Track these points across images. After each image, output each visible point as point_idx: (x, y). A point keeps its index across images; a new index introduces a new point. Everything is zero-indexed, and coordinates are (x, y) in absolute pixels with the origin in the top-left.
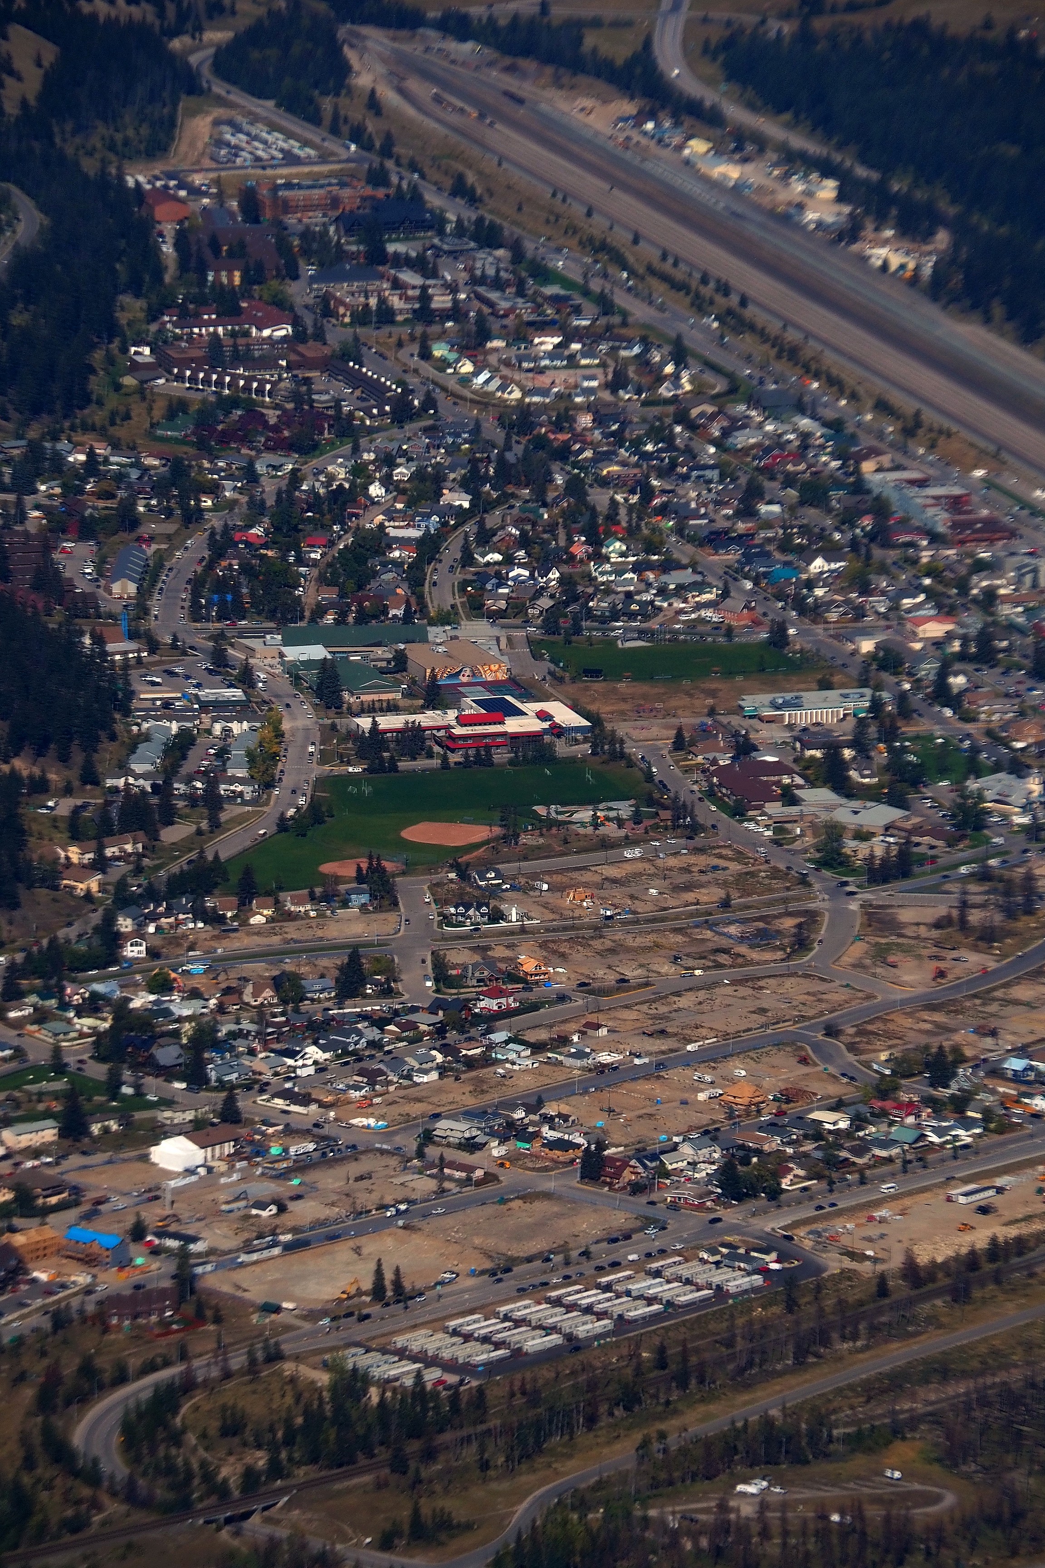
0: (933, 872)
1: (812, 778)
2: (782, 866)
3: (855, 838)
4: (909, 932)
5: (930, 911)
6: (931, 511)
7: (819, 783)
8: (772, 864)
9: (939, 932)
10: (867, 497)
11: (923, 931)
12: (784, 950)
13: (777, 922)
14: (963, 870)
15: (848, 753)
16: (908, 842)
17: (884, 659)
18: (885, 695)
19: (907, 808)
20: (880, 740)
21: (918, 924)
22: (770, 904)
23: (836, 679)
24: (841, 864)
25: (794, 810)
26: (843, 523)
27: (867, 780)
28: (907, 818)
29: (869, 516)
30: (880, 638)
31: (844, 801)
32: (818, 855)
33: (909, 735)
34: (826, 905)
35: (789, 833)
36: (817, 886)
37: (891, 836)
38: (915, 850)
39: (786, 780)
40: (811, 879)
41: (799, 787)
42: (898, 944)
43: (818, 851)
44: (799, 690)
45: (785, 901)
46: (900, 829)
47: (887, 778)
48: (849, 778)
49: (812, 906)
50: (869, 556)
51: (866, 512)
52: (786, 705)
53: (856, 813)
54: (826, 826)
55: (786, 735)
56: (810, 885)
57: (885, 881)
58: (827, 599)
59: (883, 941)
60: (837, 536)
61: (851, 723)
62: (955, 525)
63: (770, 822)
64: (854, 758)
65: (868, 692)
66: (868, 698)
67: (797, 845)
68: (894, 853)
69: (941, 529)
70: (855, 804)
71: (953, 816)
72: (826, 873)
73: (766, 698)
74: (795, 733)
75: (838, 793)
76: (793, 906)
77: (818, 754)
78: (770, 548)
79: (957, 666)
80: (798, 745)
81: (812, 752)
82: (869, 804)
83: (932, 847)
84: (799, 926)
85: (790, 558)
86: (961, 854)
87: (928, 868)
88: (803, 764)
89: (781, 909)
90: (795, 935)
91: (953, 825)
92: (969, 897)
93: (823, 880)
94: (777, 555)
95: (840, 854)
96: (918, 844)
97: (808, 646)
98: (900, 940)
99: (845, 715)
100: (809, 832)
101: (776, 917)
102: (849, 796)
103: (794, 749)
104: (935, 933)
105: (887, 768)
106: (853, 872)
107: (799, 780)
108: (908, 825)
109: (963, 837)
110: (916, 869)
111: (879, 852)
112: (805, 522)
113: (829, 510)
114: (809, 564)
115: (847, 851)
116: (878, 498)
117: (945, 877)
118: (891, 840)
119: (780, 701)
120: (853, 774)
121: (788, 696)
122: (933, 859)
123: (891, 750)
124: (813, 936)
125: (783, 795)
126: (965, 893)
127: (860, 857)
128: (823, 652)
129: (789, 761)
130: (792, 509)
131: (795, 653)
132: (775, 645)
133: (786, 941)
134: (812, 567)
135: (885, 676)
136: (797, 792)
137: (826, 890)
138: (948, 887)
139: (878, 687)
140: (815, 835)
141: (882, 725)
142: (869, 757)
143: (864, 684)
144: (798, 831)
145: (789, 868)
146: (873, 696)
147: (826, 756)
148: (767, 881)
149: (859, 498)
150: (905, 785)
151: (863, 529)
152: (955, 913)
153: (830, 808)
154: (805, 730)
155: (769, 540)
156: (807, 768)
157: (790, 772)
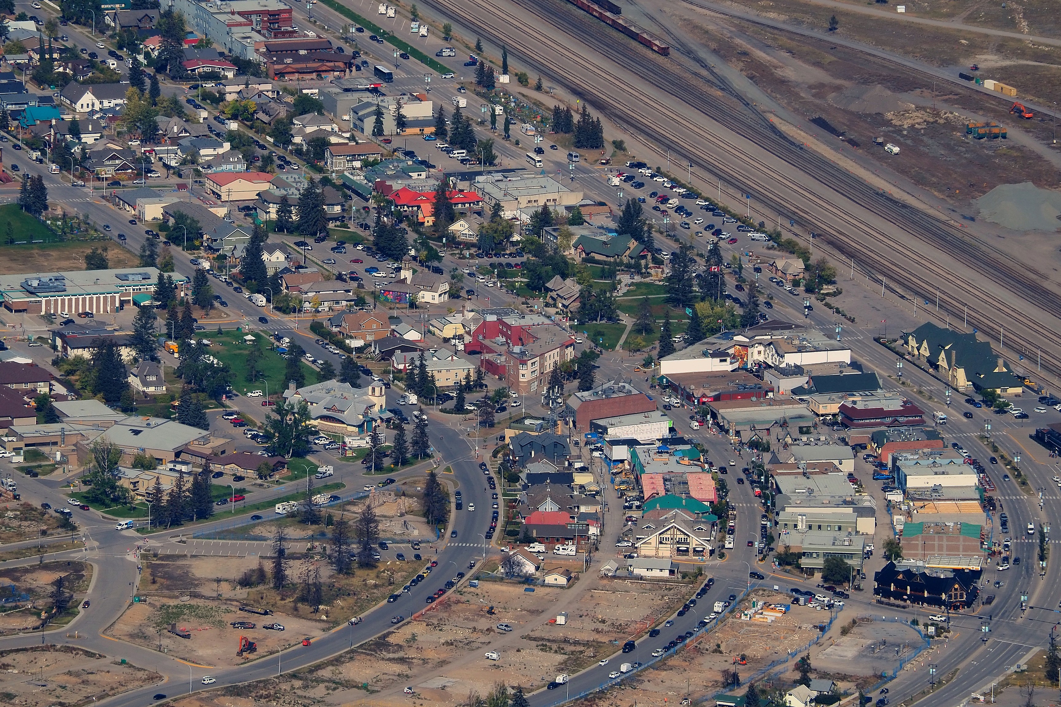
0: (238, 512)
1: (78, 385)
2: (37, 503)
3: (134, 466)
4: (205, 590)
5: (234, 562)
6: (238, 33)
7: (87, 393)
8: (23, 500)
9: (246, 590)
10: (152, 13)
11: (225, 590)
12: (39, 615)
13: (28, 577)
14: (280, 508)
15: (126, 354)
16: (206, 471)
17: (177, 228)
18: (177, 276)
19: (205, 427)
20: (169, 337)
21: (218, 581)
22: (19, 553)
23: (111, 255)
24: (116, 500)
25: (54, 428)
26: (120, 48)
27: (151, 389)
28: (206, 440)
29: (157, 38)
30: (172, 199)
31: (120, 416)
32: (85, 489)
33: (208, 329)
34: (96, 554)
35: (47, 458)
36: (83, 530)
37: (184, 463)
38: (215, 482)
39: (43, 389)
40: (74, 520)
41: (59, 398)
42: (191, 607)
43: (85, 482)
44: (59, 269)
45: (40, 549)
46: (194, 454)
47: (179, 386)
48: (128, 385)
49: (76, 556)
50: (155, 91)
51: (152, 33)
52: (44, 288)
53: (136, 432)
54: (95, 450)
55: (44, 329)
56: (74, 528)
57: (176, 522)
58: (100, 148)
59: (172, 602)
60: (112, 63)
61: (131, 312)
62: (270, 51)
63: (21, 444)
64: (135, 360)
65: (154, 272)
66: (155, 280)
67: (57, 475)
68: (189, 485)
69: (252, 56)
70: (136, 421)
71: (268, 437)
72: (96, 512)
73: (16, 279)
74: (56, 327)
75: (111, 406)
76: (50, 557)
77: (86, 354)
78: (23, 78)
79: (273, 239)
80: (59, 342)
81: (79, 352)
82: (154, 421)
83: (239, 478)
84: (59, 583)
85: (49, 92)
86: (276, 488)
87: (232, 505)
88: (66, 367)
89: (34, 560)
90: (52, 595)
91: (267, 450)
92: (286, 545)
93: (91, 520)
94: (32, 89)
95: (113, 487)
96: (219, 474)
97: (73, 211)
98: (194, 602)
99: (122, 303)
100: (73, 458)
101: (26, 571)
102: (128, 410)
103: (54, 347)
104: (242, 593)
105: (179, 373)
106: (131, 511)
107: (60, 389)
108: (207, 449)
109: (282, 465)
110: (217, 508)
111: (168, 484)
112: (69, 44)
113: (102, 29)
114: (74, 101)
115: (124, 483)
116: (168, 14)
117: (258, 517)
118: (184, 468)
119: (35, 283)
120: (134, 382)
121: (46, 277)
122: (240, 494)
123: (185, 349)
124: (76, 596)
125: (38, 409)
126: (281, 539)
127: (142, 490)
128: (92, 219)
129: (46, 364)
130: (51, 26)
131: (55, 219)
132: (28, 208)
133: (40, 603)
134: (78, 106)
135: (177, 251)
136: (56, 404)
137: (95, 535)
138: (259, 531)
139: (168, 266)
140: (81, 461)
141: (173, 315)
142: (154, 359)
143: (149, 261)
144: (58, 457)
145: (46, 506)
146: (161, 278)
147: (96, 357)
148: (15, 523)
149: (140, 13)
150: (202, 395)
151: (147, 55)
152: (269, 566)
153: (102, 426)
154: (68, 322)
155: (20, 68)
156: (70, 373)
157: (47, 378)
